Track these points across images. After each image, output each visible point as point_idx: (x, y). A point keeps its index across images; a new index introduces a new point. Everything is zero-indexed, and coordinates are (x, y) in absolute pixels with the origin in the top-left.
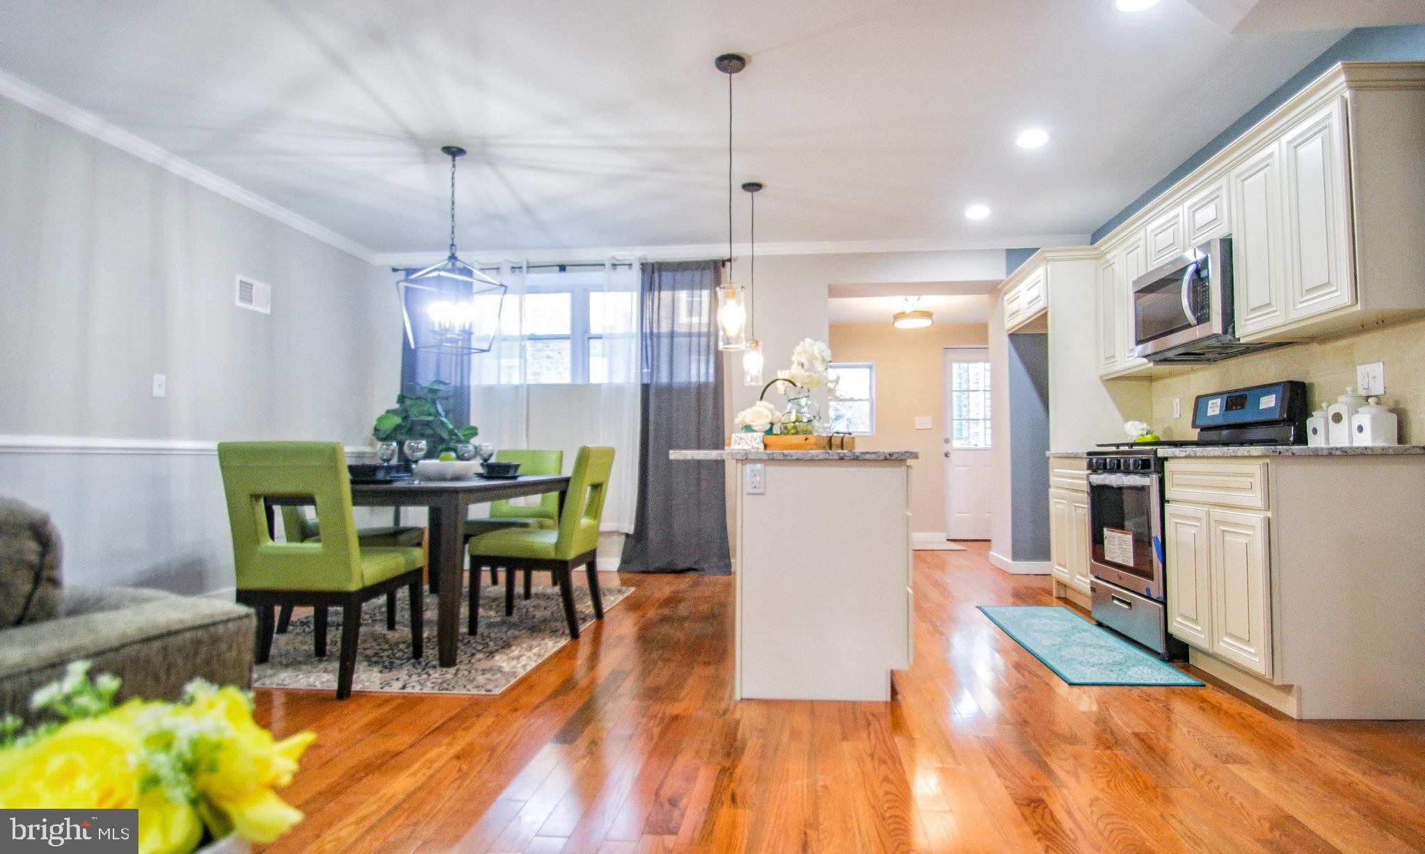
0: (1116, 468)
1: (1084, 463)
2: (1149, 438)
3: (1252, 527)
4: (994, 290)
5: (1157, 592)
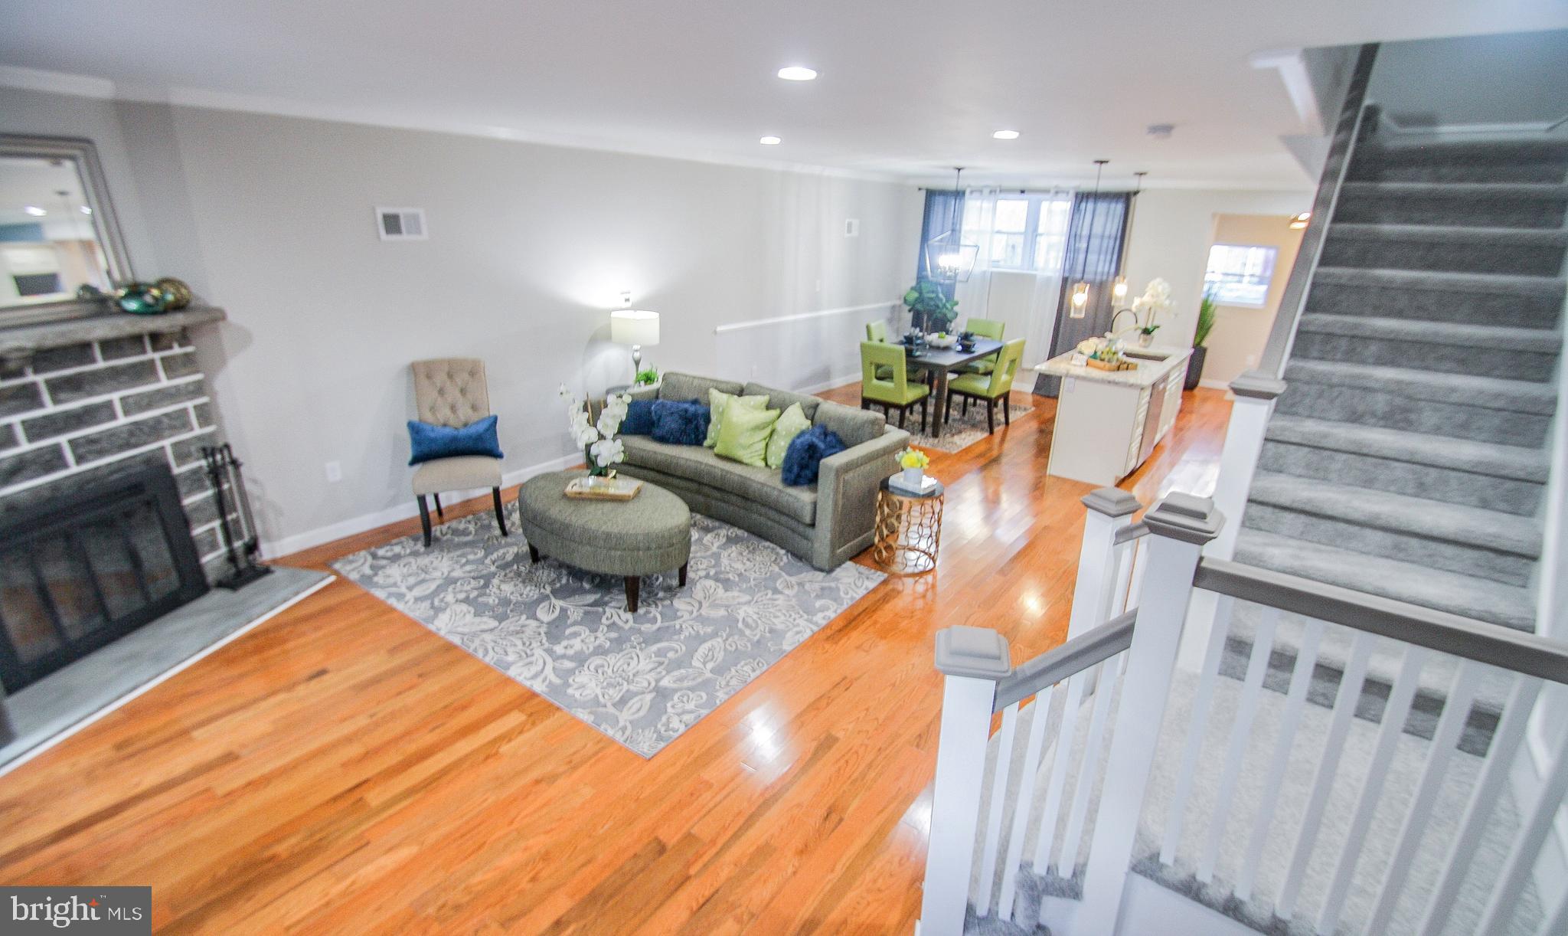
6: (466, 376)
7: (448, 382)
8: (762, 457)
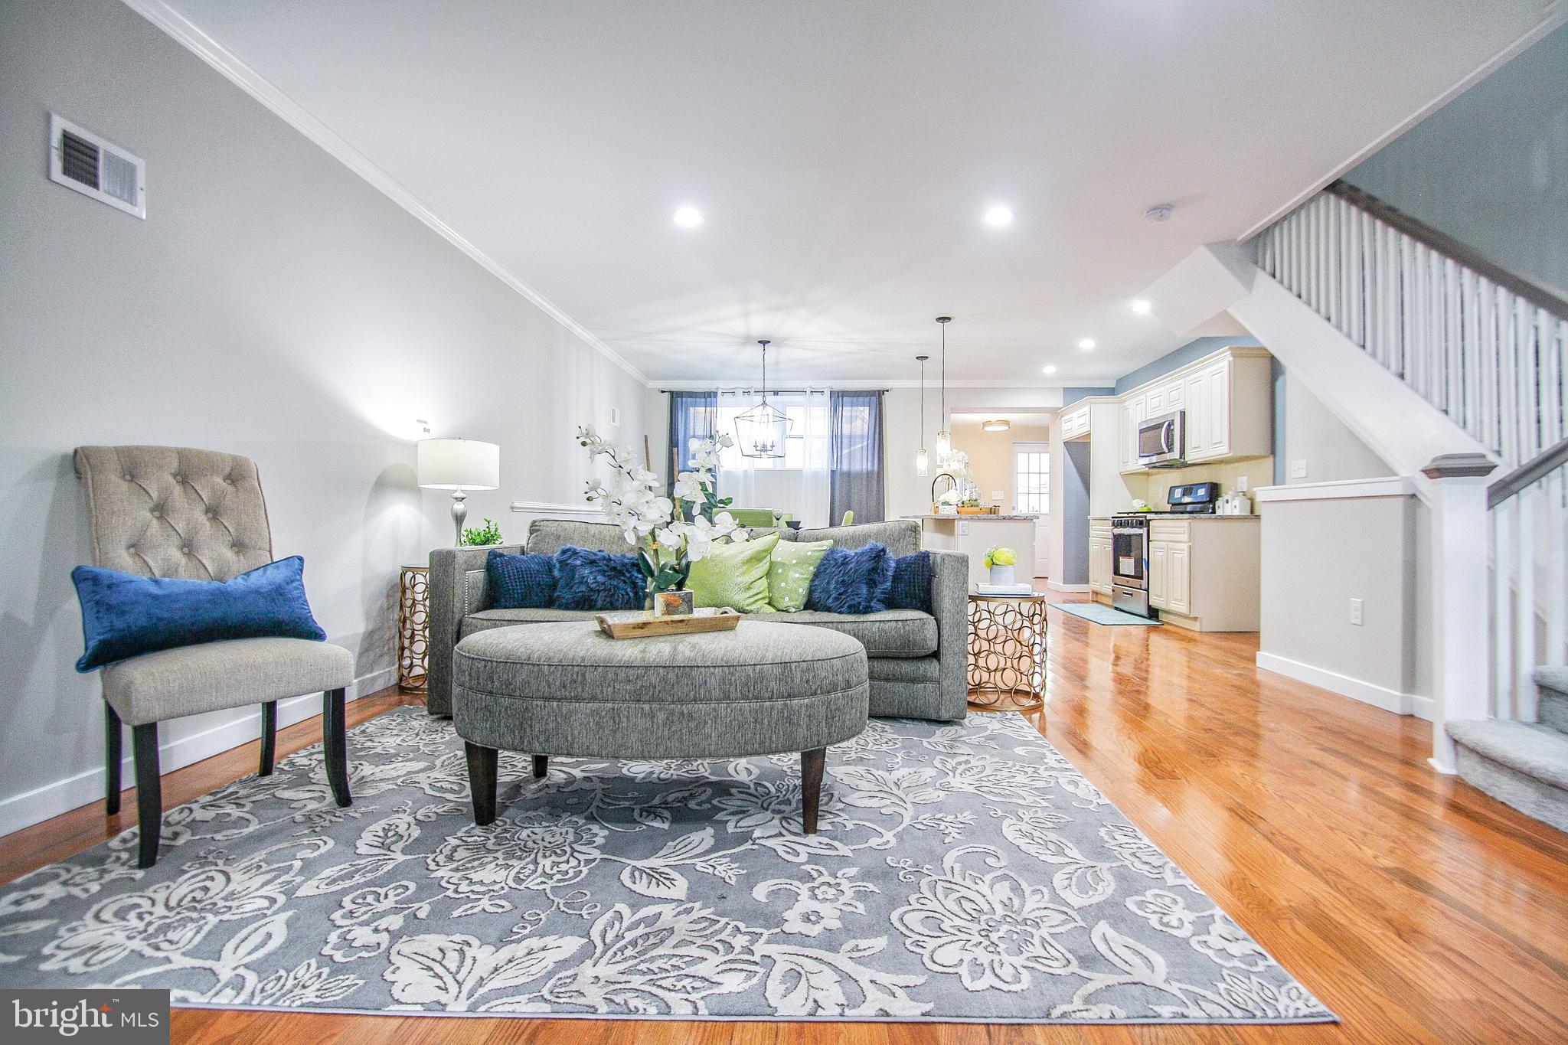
0: (1127, 524)
1: (1110, 522)
2: (1145, 510)
3: (1183, 550)
4: (1055, 412)
5: (1144, 586)
6: (218, 481)
7: (178, 490)
8: (767, 601)
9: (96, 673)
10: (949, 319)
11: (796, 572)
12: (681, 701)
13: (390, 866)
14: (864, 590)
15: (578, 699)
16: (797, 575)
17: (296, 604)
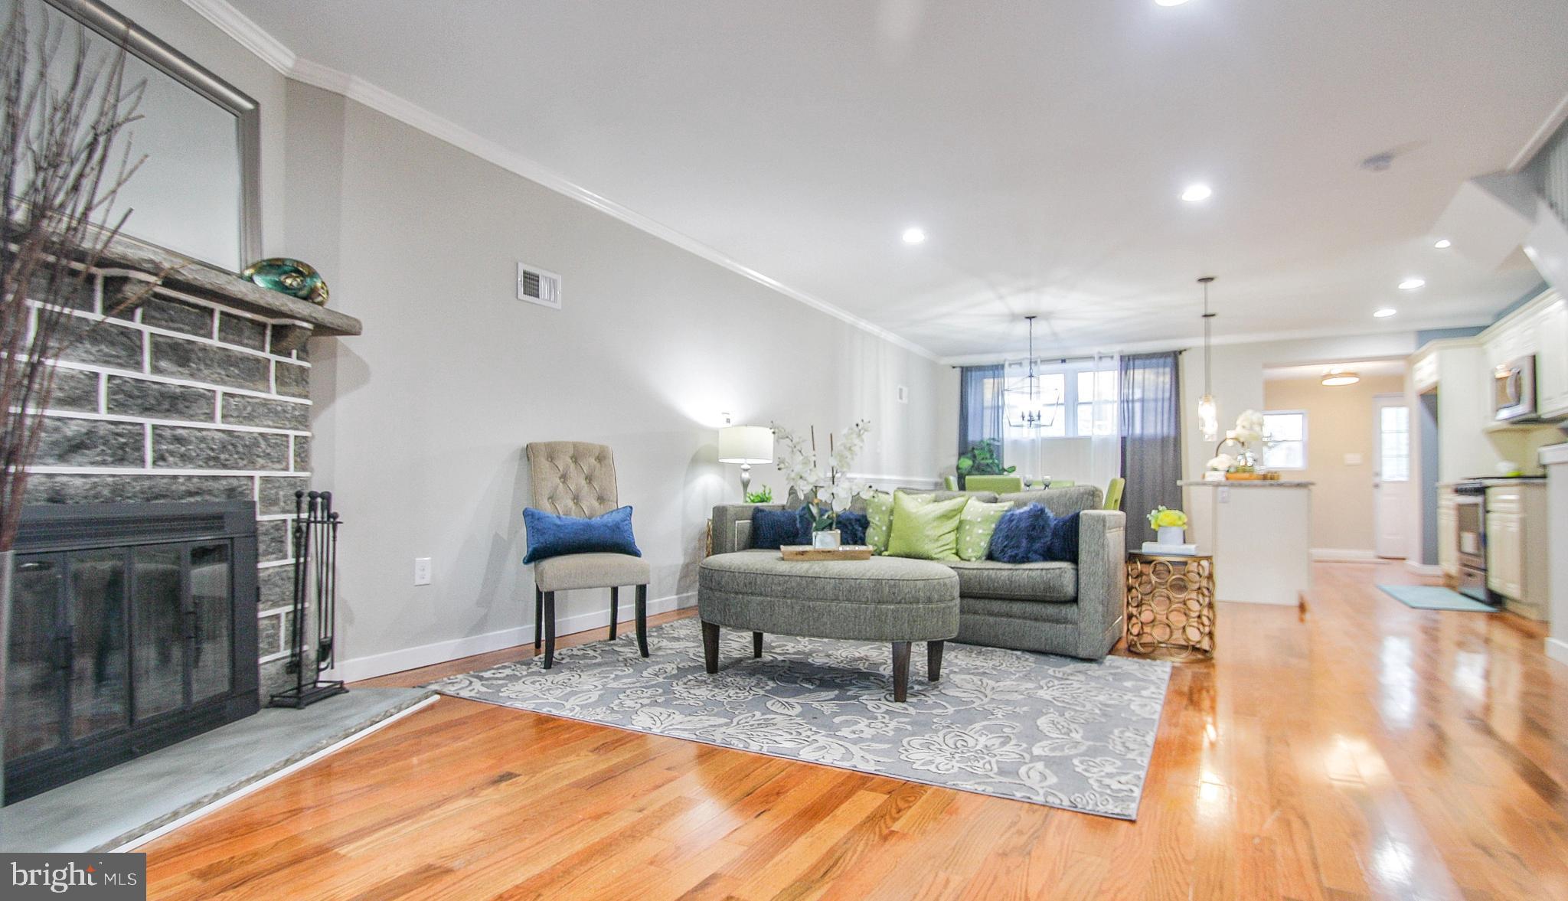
1: (1455, 490)
2: (1514, 475)
3: (1516, 522)
4: (1408, 360)
5: (1483, 565)
6: (592, 461)
7: (572, 466)
8: (954, 551)
9: (532, 565)
10: (1211, 279)
11: (980, 528)
12: (809, 599)
13: (655, 682)
14: (1024, 543)
15: (752, 594)
16: (980, 531)
17: (625, 534)
